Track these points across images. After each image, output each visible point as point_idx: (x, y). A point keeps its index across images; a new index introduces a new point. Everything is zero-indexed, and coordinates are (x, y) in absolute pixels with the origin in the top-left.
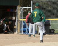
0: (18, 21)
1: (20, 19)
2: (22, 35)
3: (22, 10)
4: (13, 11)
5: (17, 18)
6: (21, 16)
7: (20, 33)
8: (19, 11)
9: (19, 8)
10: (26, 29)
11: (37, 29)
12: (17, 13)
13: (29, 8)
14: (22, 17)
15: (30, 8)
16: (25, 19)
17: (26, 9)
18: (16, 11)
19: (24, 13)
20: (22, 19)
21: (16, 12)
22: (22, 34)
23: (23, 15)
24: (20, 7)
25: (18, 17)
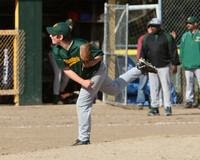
0: (108, 56)
1: (117, 48)
2: (124, 108)
3: (125, 16)
4: (90, 19)
5: (104, 46)
6: (120, 40)
7: (116, 103)
8: (113, 21)
9: (114, 10)
10: (140, 87)
11: (178, 86)
12: (105, 29)
13: (148, 10)
14: (123, 42)
15: (155, 10)
16: (135, 48)
17: (139, 12)
18: (100, 21)
19: (132, 27)
20: (123, 48)
21: (103, 24)
22: (125, 104)
23: (127, 33)
24: (118, 7)
25: (108, 42)
